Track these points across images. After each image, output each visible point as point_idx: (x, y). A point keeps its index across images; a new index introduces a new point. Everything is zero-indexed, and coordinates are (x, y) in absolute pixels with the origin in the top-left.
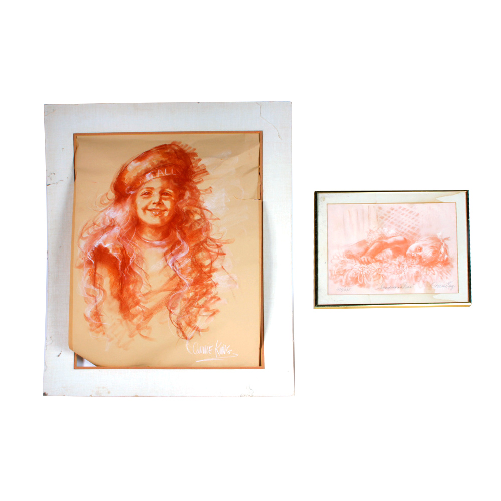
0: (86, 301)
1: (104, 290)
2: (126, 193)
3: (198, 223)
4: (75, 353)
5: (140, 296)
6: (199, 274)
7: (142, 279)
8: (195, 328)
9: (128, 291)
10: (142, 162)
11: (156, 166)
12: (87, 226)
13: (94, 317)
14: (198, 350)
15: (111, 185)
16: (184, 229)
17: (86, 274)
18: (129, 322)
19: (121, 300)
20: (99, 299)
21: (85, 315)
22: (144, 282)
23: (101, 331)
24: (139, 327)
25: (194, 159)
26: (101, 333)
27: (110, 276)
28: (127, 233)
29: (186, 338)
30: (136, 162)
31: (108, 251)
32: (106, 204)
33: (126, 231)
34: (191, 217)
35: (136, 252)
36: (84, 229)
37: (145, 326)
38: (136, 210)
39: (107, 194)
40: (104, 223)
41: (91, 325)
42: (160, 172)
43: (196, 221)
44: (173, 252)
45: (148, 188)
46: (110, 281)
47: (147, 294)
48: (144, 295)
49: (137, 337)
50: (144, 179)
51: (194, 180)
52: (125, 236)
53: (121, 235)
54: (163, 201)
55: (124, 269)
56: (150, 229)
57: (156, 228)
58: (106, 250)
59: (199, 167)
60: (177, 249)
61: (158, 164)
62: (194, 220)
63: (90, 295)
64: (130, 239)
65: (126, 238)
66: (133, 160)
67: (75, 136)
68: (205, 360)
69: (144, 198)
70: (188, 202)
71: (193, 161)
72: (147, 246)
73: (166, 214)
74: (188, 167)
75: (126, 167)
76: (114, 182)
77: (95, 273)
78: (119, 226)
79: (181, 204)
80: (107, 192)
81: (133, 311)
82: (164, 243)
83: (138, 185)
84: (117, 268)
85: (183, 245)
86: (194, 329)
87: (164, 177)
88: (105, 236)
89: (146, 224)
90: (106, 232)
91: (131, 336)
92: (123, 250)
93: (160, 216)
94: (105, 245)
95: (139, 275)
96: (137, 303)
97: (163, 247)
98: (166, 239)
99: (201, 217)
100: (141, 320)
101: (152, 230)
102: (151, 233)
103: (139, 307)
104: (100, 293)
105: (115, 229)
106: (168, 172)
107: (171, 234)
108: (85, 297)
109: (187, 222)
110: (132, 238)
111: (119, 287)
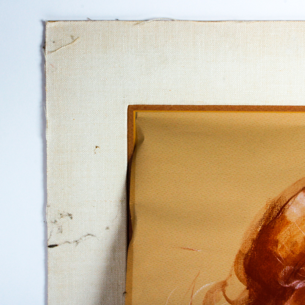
2: (282, 283)
15: (238, 258)
39: (224, 284)
67: (132, 110)
75: (282, 209)
76: (246, 251)
80: (223, 279)
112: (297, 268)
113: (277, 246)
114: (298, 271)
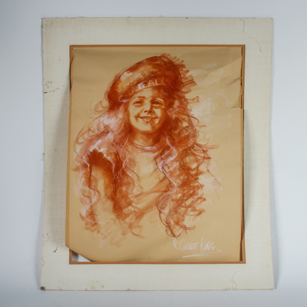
0: (82, 201)
1: (98, 192)
3: (186, 130)
4: (70, 250)
5: (132, 197)
6: (186, 177)
7: (134, 182)
8: (182, 226)
9: (121, 192)
10: (134, 72)
11: (147, 76)
12: (83, 132)
13: (89, 217)
14: (185, 247)
15: (105, 93)
16: (173, 135)
17: (82, 177)
18: (122, 221)
19: (115, 201)
20: (94, 199)
21: (80, 215)
22: (136, 184)
23: (95, 229)
24: (131, 226)
25: (183, 70)
26: (96, 231)
27: (104, 179)
28: (120, 138)
29: (174, 236)
30: (129, 73)
31: (103, 155)
32: (100, 112)
33: (119, 137)
34: (180, 124)
35: (128, 156)
36: (80, 134)
37: (137, 224)
38: (129, 117)
39: (101, 102)
40: (98, 129)
41: (86, 224)
42: (151, 82)
43: (184, 128)
44: (163, 156)
45: (140, 97)
46: (104, 183)
47: (139, 195)
48: (136, 196)
49: (129, 235)
50: (136, 88)
51: (183, 90)
52: (118, 141)
53: (114, 141)
54: (154, 109)
55: (118, 172)
56: (142, 135)
57: (147, 134)
58: (101, 154)
59: (187, 78)
60: (166, 153)
61: (149, 75)
62: (182, 127)
63: (86, 196)
64: (123, 145)
65: (119, 144)
66: (126, 71)
68: (191, 256)
69: (136, 106)
70: (177, 110)
71: (181, 72)
72: (139, 151)
73: (157, 121)
74: (177, 78)
75: (119, 77)
77: (90, 175)
78: (113, 132)
79: (170, 112)
80: (101, 100)
81: (125, 211)
82: (154, 148)
83: (130, 94)
84: (111, 171)
85: (172, 150)
86: (181, 228)
87: (155, 86)
88: (100, 141)
89: (138, 130)
90: (100, 137)
91: (124, 234)
92: (117, 154)
93: (151, 123)
94: (100, 149)
95: (131, 178)
96: (130, 204)
97: (154, 152)
98: (157, 144)
99: (189, 124)
100: (133, 220)
101: (143, 136)
102: (143, 139)
103: (132, 208)
104: (95, 193)
105: (109, 134)
106: (158, 82)
107: (161, 140)
108: (80, 198)
109: (176, 128)
110: (125, 143)
111: (112, 189)
112: (124, 96)
113: (118, 89)
114: (125, 97)
